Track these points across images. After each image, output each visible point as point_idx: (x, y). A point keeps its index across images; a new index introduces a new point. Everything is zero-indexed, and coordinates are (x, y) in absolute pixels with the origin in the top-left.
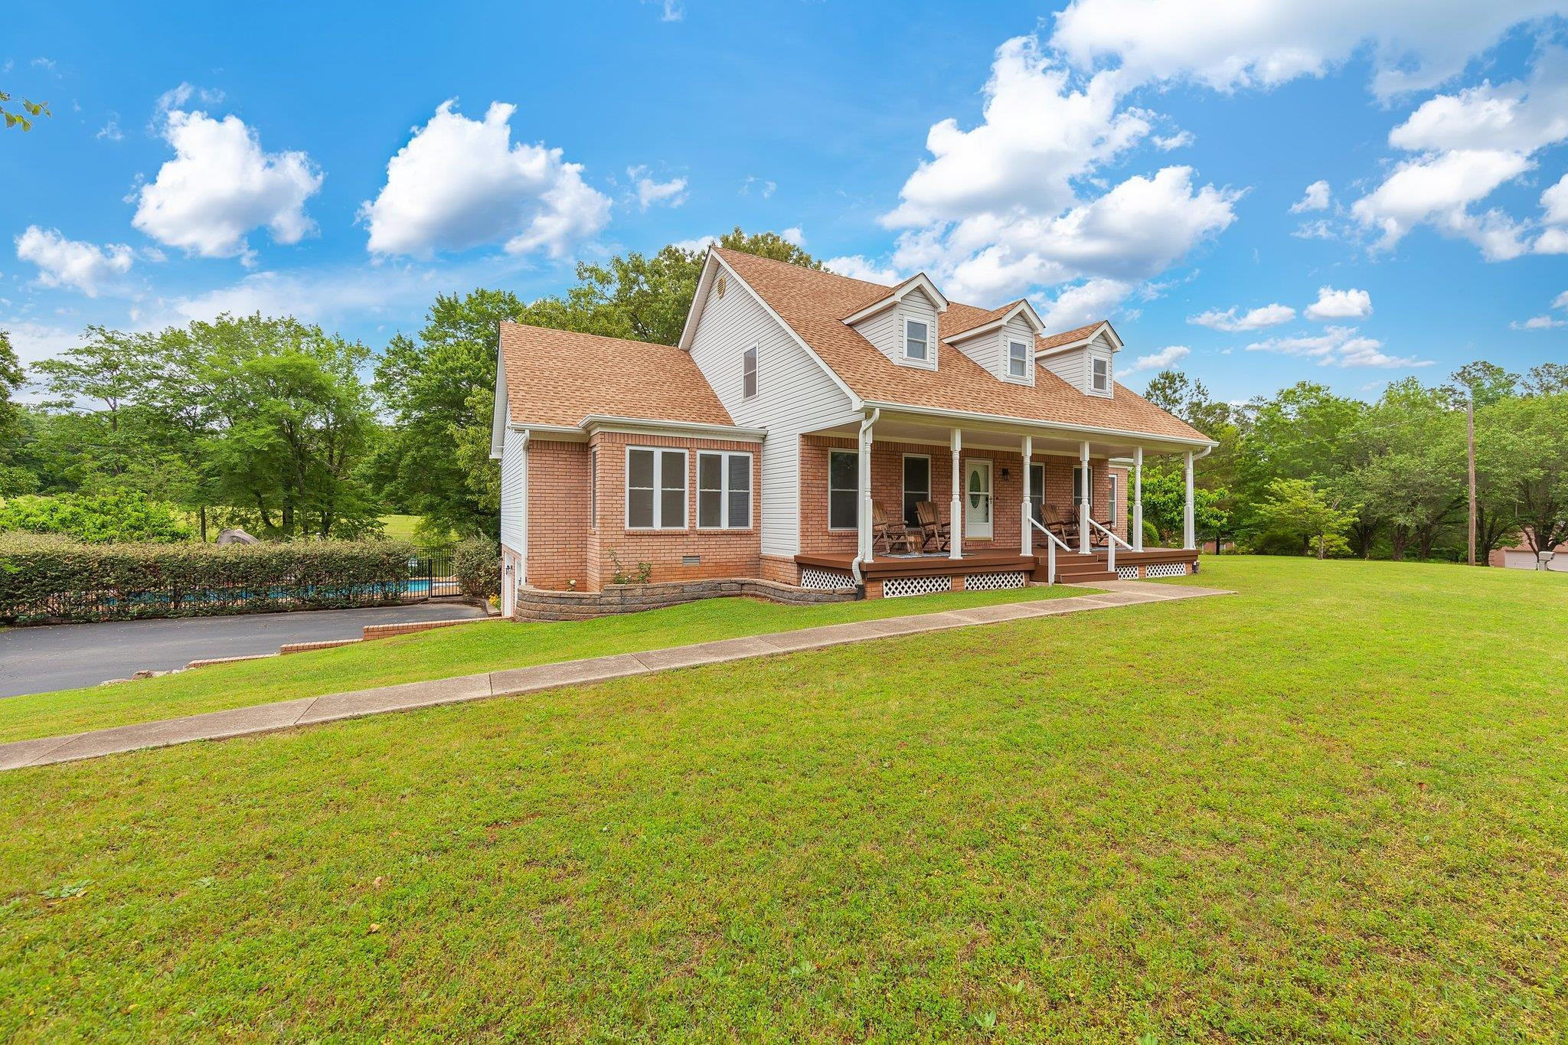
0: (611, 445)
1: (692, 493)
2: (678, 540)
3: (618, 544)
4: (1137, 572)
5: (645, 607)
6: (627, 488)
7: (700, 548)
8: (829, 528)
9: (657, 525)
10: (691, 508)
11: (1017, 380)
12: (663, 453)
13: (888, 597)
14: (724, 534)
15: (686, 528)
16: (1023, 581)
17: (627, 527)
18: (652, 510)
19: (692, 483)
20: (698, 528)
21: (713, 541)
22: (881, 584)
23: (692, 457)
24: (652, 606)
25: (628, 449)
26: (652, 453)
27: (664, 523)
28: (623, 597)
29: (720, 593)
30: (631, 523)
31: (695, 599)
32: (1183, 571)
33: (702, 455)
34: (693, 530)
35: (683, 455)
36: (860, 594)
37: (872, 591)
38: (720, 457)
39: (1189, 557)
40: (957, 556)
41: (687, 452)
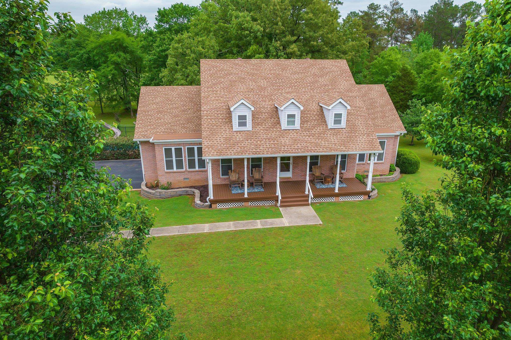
0: (159, 147)
1: (185, 160)
2: (182, 173)
3: (163, 175)
4: (334, 199)
5: (165, 197)
6: (165, 159)
7: (189, 176)
8: (221, 176)
9: (175, 169)
10: (185, 164)
12: (175, 148)
13: (220, 208)
14: (196, 171)
15: (184, 169)
16: (274, 203)
17: (166, 170)
18: (173, 165)
19: (185, 157)
20: (188, 169)
21: (193, 174)
22: (216, 204)
23: (184, 149)
25: (164, 148)
26: (171, 149)
27: (177, 169)
28: (160, 194)
29: (188, 193)
30: (167, 169)
31: (180, 195)
32: (362, 198)
33: (187, 148)
34: (186, 170)
35: (181, 148)
36: (210, 206)
37: (213, 206)
38: (194, 148)
39: (367, 194)
40: (246, 196)
41: (182, 147)
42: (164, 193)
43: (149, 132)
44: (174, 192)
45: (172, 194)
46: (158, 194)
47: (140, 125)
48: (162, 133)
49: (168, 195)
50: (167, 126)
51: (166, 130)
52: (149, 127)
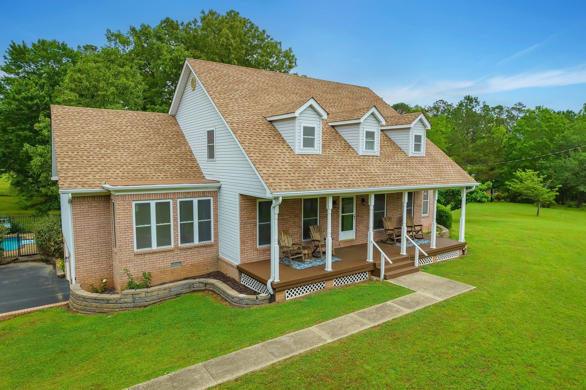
0: (123, 202)
1: (175, 226)
2: (168, 254)
3: (130, 261)
4: (432, 259)
5: (147, 304)
6: (134, 227)
7: (181, 257)
8: (258, 246)
9: (154, 247)
10: (175, 234)
11: (370, 153)
12: (157, 204)
13: (289, 299)
14: (196, 247)
15: (172, 246)
16: (367, 276)
17: (135, 250)
18: (151, 238)
19: (175, 219)
20: (180, 245)
21: (189, 252)
22: (284, 292)
23: (175, 204)
24: (151, 302)
25: (134, 203)
26: (149, 204)
27: (158, 245)
28: (134, 299)
29: (193, 289)
30: (138, 248)
31: (178, 295)
32: (457, 254)
33: (181, 202)
34: (177, 247)
35: (169, 203)
36: (272, 299)
37: (279, 297)
38: (192, 201)
39: (461, 247)
40: (329, 268)
41: (171, 201)
42: (143, 295)
43: (90, 177)
44: (165, 289)
45: (162, 294)
46: (130, 300)
47: (66, 164)
48: (119, 179)
49: (151, 298)
50: (125, 167)
51: (126, 174)
52: (89, 169)
